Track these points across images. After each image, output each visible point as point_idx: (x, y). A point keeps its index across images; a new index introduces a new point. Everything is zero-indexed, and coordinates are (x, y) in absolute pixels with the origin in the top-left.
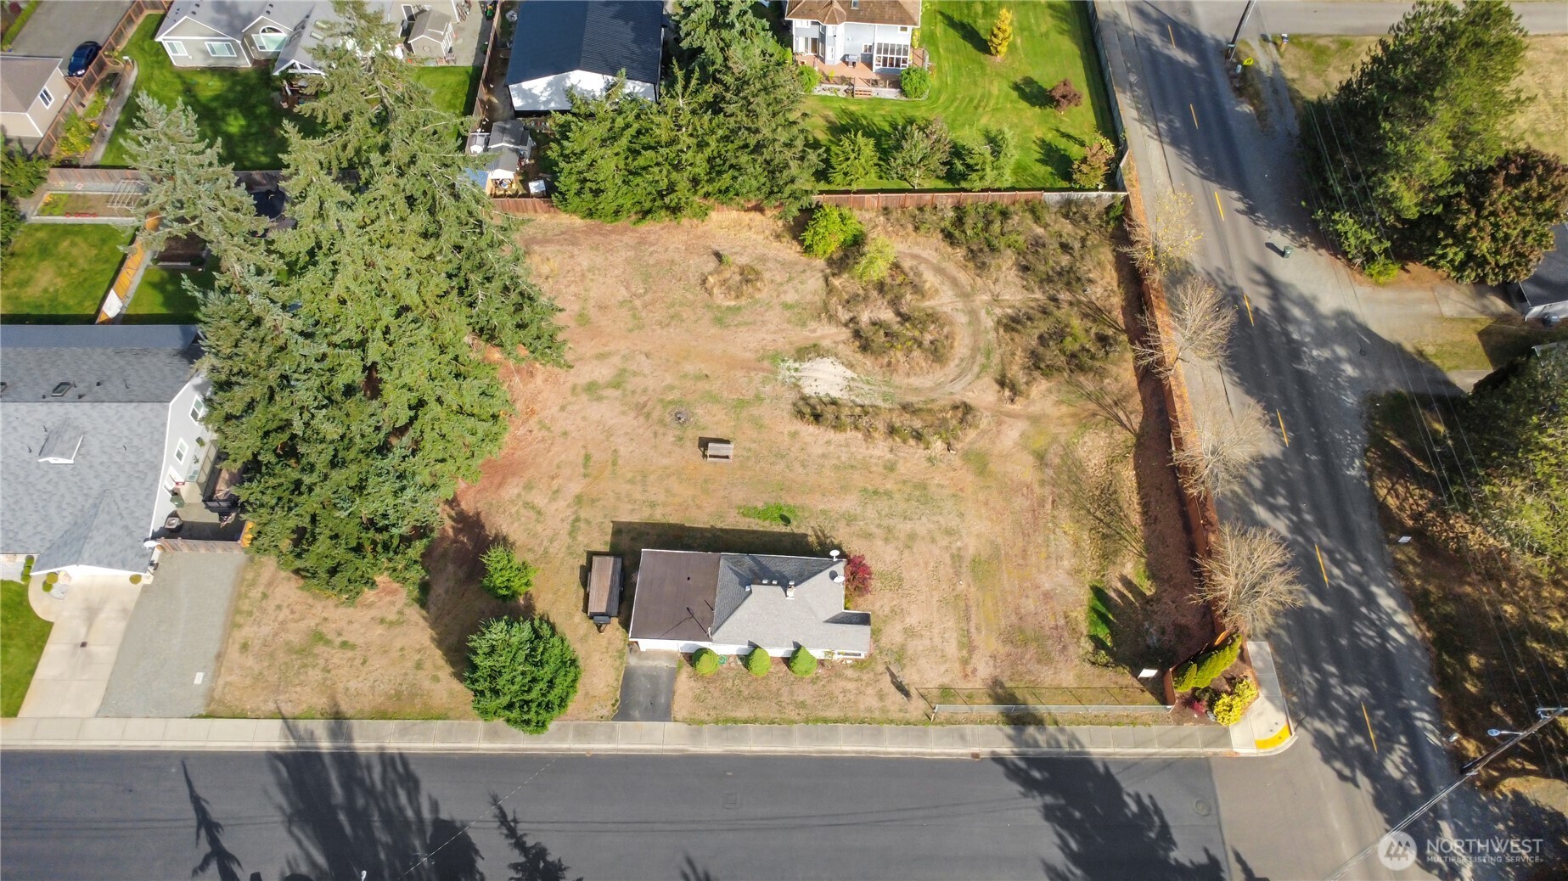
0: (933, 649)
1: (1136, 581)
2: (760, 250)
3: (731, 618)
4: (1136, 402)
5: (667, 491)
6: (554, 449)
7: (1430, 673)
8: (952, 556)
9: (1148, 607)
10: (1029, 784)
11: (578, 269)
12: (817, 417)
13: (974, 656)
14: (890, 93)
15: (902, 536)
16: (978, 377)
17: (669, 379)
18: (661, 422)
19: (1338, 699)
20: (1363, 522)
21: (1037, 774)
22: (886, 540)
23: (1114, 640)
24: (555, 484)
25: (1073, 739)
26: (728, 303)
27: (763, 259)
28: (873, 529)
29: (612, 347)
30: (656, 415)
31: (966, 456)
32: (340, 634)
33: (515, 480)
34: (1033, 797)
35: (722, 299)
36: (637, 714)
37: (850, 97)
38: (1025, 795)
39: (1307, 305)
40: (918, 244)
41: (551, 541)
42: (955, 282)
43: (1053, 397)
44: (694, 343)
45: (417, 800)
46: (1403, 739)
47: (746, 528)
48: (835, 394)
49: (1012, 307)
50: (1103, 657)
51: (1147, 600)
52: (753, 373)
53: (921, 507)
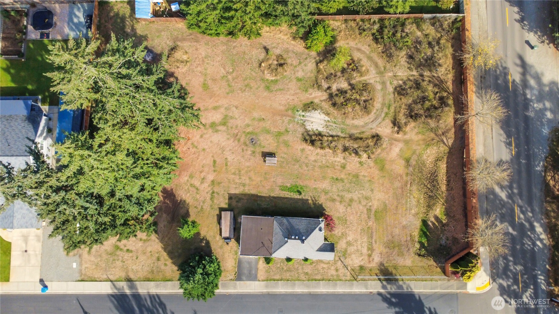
0: (358, 250)
1: (440, 216)
2: (286, 46)
3: (280, 250)
4: (452, 133)
5: (250, 178)
6: (200, 158)
7: (549, 259)
8: (367, 210)
9: (443, 228)
10: (391, 304)
11: (200, 57)
12: (312, 142)
13: (373, 253)
15: (347, 200)
16: (384, 119)
17: (247, 121)
18: (245, 144)
19: (511, 271)
21: (394, 300)
22: (341, 202)
23: (428, 243)
24: (202, 175)
25: (408, 287)
26: (272, 78)
27: (287, 51)
28: (336, 197)
29: (220, 103)
30: (242, 140)
31: (376, 162)
32: (125, 246)
33: (186, 173)
34: (392, 308)
35: (269, 77)
36: (244, 278)
38: (388, 308)
40: (360, 42)
41: (204, 202)
42: (376, 65)
43: (416, 130)
44: (257, 101)
46: (532, 287)
47: (283, 196)
48: (321, 129)
49: (402, 80)
50: (423, 252)
51: (443, 225)
52: (284, 118)
53: (356, 186)
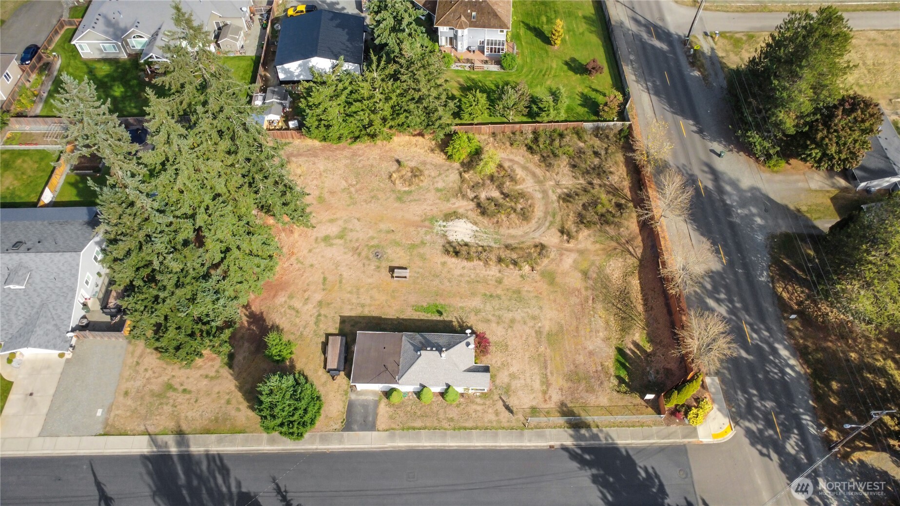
0: (526, 385)
1: (641, 344)
2: (422, 158)
3: (409, 370)
4: (639, 241)
5: (371, 297)
6: (305, 275)
7: (810, 392)
8: (536, 332)
9: (649, 359)
10: (583, 463)
11: (318, 171)
12: (457, 253)
13: (550, 389)
14: (494, 68)
15: (507, 321)
16: (548, 228)
17: (371, 233)
18: (367, 258)
19: (758, 409)
20: (769, 307)
21: (587, 457)
22: (498, 323)
23: (629, 379)
24: (306, 295)
25: (608, 436)
26: (404, 189)
27: (424, 163)
28: (490, 317)
29: (338, 215)
30: (364, 254)
31: (543, 274)
32: (182, 385)
33: (283, 293)
34: (586, 470)
35: (400, 187)
36: (355, 427)
37: (472, 70)
38: (580, 469)
39: (734, 184)
40: (512, 153)
41: (305, 327)
42: (534, 175)
43: (592, 239)
44: (385, 212)
45: (228, 481)
46: (796, 431)
47: (417, 318)
48: (467, 240)
49: (567, 188)
51: (648, 355)
52: (419, 229)
53: (518, 304)
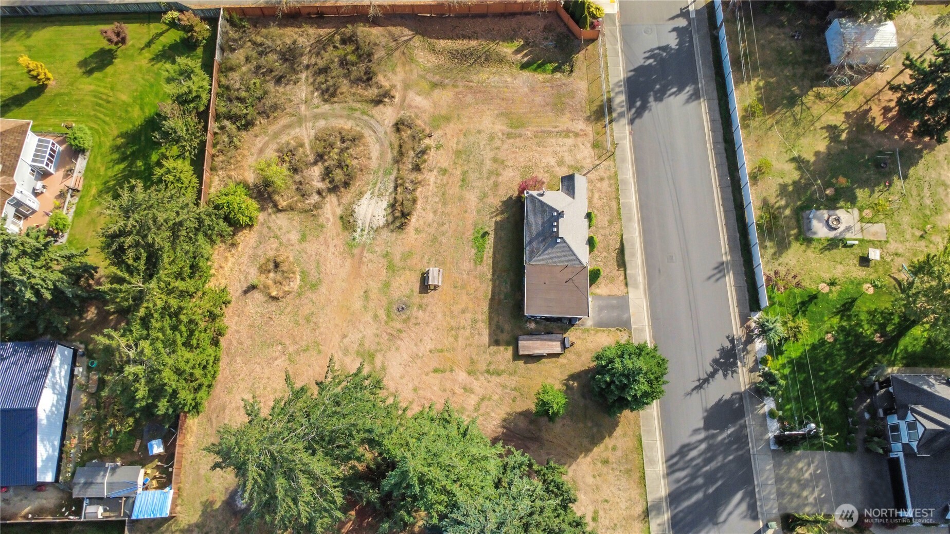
0: (570, 151)
1: (515, 48)
2: (245, 259)
4: (396, 30)
5: (463, 312)
8: (508, 138)
9: (531, 44)
10: (644, 108)
12: (405, 215)
13: (573, 130)
14: (81, 164)
15: (495, 166)
16: (372, 117)
17: (368, 318)
18: (406, 321)
21: (638, 104)
22: (498, 175)
23: (554, 63)
25: (617, 85)
26: (298, 280)
27: (253, 258)
28: (491, 182)
30: (398, 325)
31: (436, 127)
34: (651, 106)
35: (295, 283)
36: (625, 316)
37: (79, 194)
38: (650, 110)
40: (249, 149)
41: (506, 387)
42: (289, 126)
43: (390, 75)
44: (335, 303)
47: (491, 260)
48: (385, 204)
49: (312, 92)
50: (566, 67)
51: (527, 44)
52: (365, 260)
53: (474, 154)
